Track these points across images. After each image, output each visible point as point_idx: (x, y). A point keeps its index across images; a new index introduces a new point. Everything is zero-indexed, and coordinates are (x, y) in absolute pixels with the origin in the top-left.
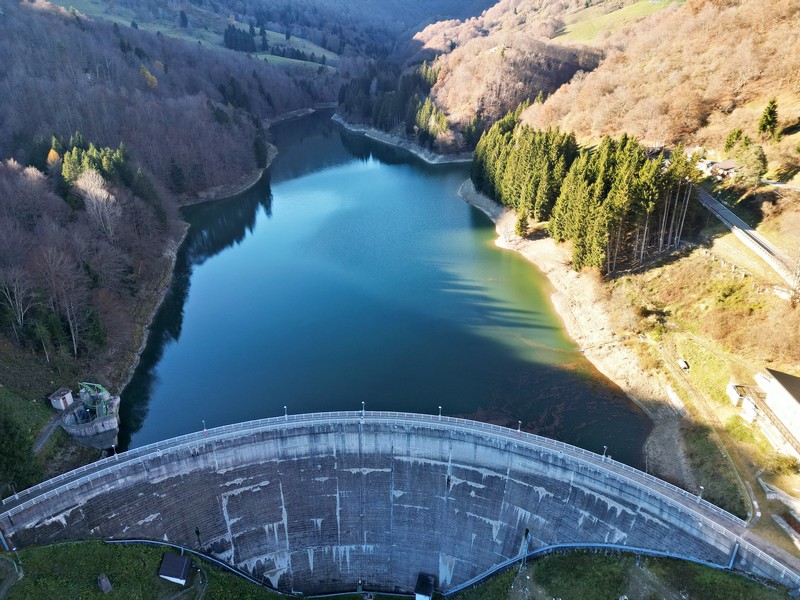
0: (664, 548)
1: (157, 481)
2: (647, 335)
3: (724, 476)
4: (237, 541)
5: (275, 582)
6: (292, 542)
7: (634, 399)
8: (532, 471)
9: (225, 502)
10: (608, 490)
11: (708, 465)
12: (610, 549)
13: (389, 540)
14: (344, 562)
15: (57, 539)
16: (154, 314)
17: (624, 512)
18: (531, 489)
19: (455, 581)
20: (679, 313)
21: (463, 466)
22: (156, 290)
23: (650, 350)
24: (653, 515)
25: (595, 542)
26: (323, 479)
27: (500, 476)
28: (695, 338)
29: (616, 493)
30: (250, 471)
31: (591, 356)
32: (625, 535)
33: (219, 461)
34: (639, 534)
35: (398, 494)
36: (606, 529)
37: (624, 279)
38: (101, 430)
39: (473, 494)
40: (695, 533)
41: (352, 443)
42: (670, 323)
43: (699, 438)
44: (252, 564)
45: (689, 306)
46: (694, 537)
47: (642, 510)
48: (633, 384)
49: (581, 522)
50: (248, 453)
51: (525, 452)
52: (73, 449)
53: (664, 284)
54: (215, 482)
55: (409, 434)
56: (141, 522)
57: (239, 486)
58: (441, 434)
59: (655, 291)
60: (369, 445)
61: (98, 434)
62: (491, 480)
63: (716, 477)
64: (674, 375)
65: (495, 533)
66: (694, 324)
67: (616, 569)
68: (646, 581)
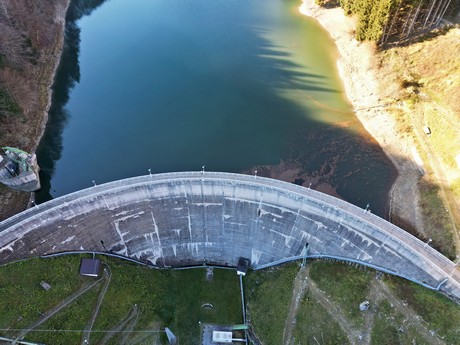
1: (68, 218)
2: (404, 102)
3: (445, 226)
4: (128, 244)
5: (154, 262)
6: (162, 242)
7: (388, 153)
8: (315, 213)
9: (117, 225)
10: (364, 231)
11: (434, 216)
12: (359, 264)
13: (221, 240)
14: (195, 251)
15: (10, 260)
16: (53, 75)
17: (372, 244)
19: (260, 263)
20: (430, 85)
21: (269, 205)
23: (405, 117)
25: (350, 258)
26: (179, 209)
28: (438, 107)
29: (369, 233)
30: (131, 207)
31: (360, 116)
32: (371, 257)
33: (107, 203)
34: (380, 258)
35: (227, 217)
36: (359, 252)
37: (393, 50)
38: (26, 181)
39: (274, 220)
40: (418, 264)
41: (197, 190)
42: (422, 94)
43: (431, 192)
44: (139, 255)
45: (438, 80)
46: (417, 266)
48: (388, 142)
49: (343, 245)
50: (127, 198)
51: (314, 203)
52: (9, 195)
53: (422, 58)
54: (109, 215)
55: (234, 187)
56: (63, 242)
57: (125, 216)
58: (256, 188)
59: (414, 64)
60: (208, 191)
62: (287, 215)
63: (439, 226)
64: (419, 139)
65: (287, 242)
66: (439, 95)
67: (363, 279)
68: (381, 290)
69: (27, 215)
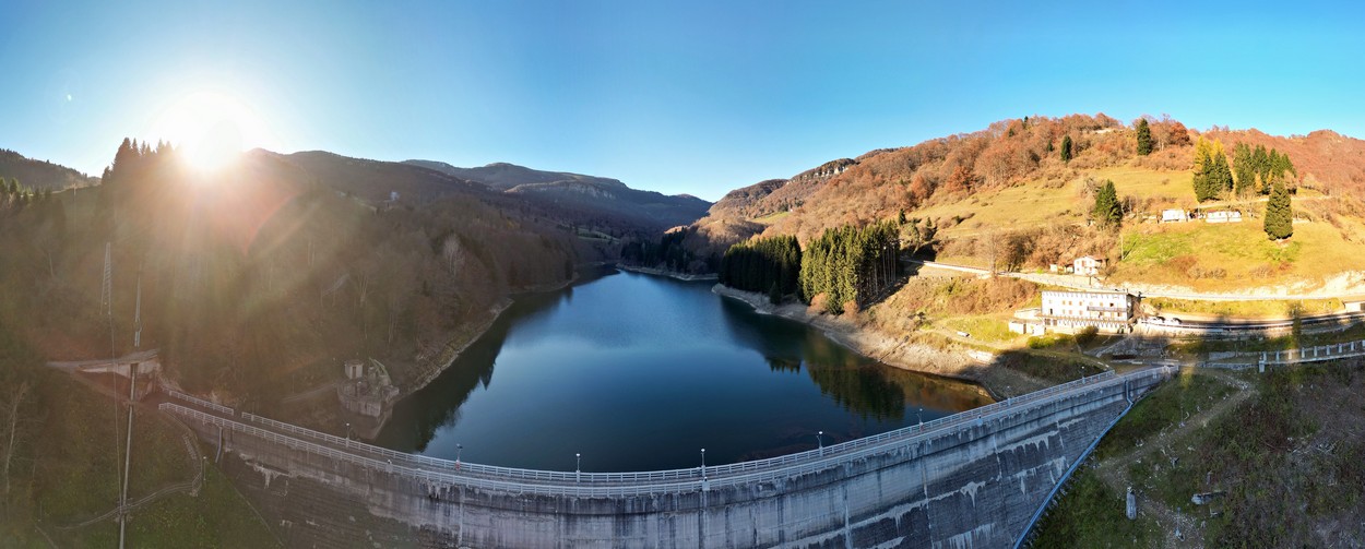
0: (1093, 437)
12: (1063, 485)
17: (1050, 438)
18: (958, 495)
21: (866, 522)
24: (1069, 419)
27: (917, 504)
29: (1036, 427)
32: (1063, 458)
34: (1071, 445)
36: (1046, 470)
46: (1100, 409)
47: (1061, 422)
62: (908, 522)
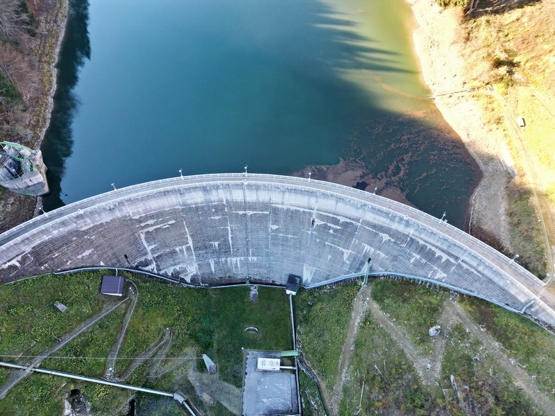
0: (473, 290)
1: (84, 228)
2: (495, 86)
3: (535, 239)
4: (157, 259)
5: (188, 280)
6: (198, 256)
7: (471, 150)
8: (380, 223)
9: (143, 236)
10: (439, 244)
11: (523, 227)
12: (431, 283)
13: (268, 255)
14: (236, 267)
15: (17, 277)
16: (58, 50)
17: (447, 260)
18: (376, 234)
19: (313, 281)
20: (528, 65)
21: (325, 214)
22: (55, 22)
23: (494, 105)
24: (471, 266)
25: (420, 275)
26: (217, 218)
27: (354, 222)
28: (536, 93)
29: (444, 247)
30: (159, 215)
31: (440, 103)
32: (445, 275)
33: (131, 211)
34: (456, 276)
35: (275, 227)
36: (431, 269)
37: (483, 19)
38: (30, 184)
39: (331, 231)
40: (501, 283)
41: (238, 196)
42: (518, 76)
43: (521, 198)
44: (170, 271)
45: (538, 57)
46: (499, 286)
47: (463, 261)
48: (473, 137)
49: (412, 260)
50: (154, 205)
51: (379, 212)
52: (12, 200)
53: (520, 29)
54: (132, 224)
55: (283, 192)
56: (80, 257)
57: (152, 225)
58: (310, 193)
59: (510, 37)
60: (251, 197)
61: (29, 187)
62: (346, 225)
63: (529, 239)
64: (511, 132)
65: (345, 257)
66: (539, 78)
67: (434, 300)
68: (455, 312)
69: (35, 225)
